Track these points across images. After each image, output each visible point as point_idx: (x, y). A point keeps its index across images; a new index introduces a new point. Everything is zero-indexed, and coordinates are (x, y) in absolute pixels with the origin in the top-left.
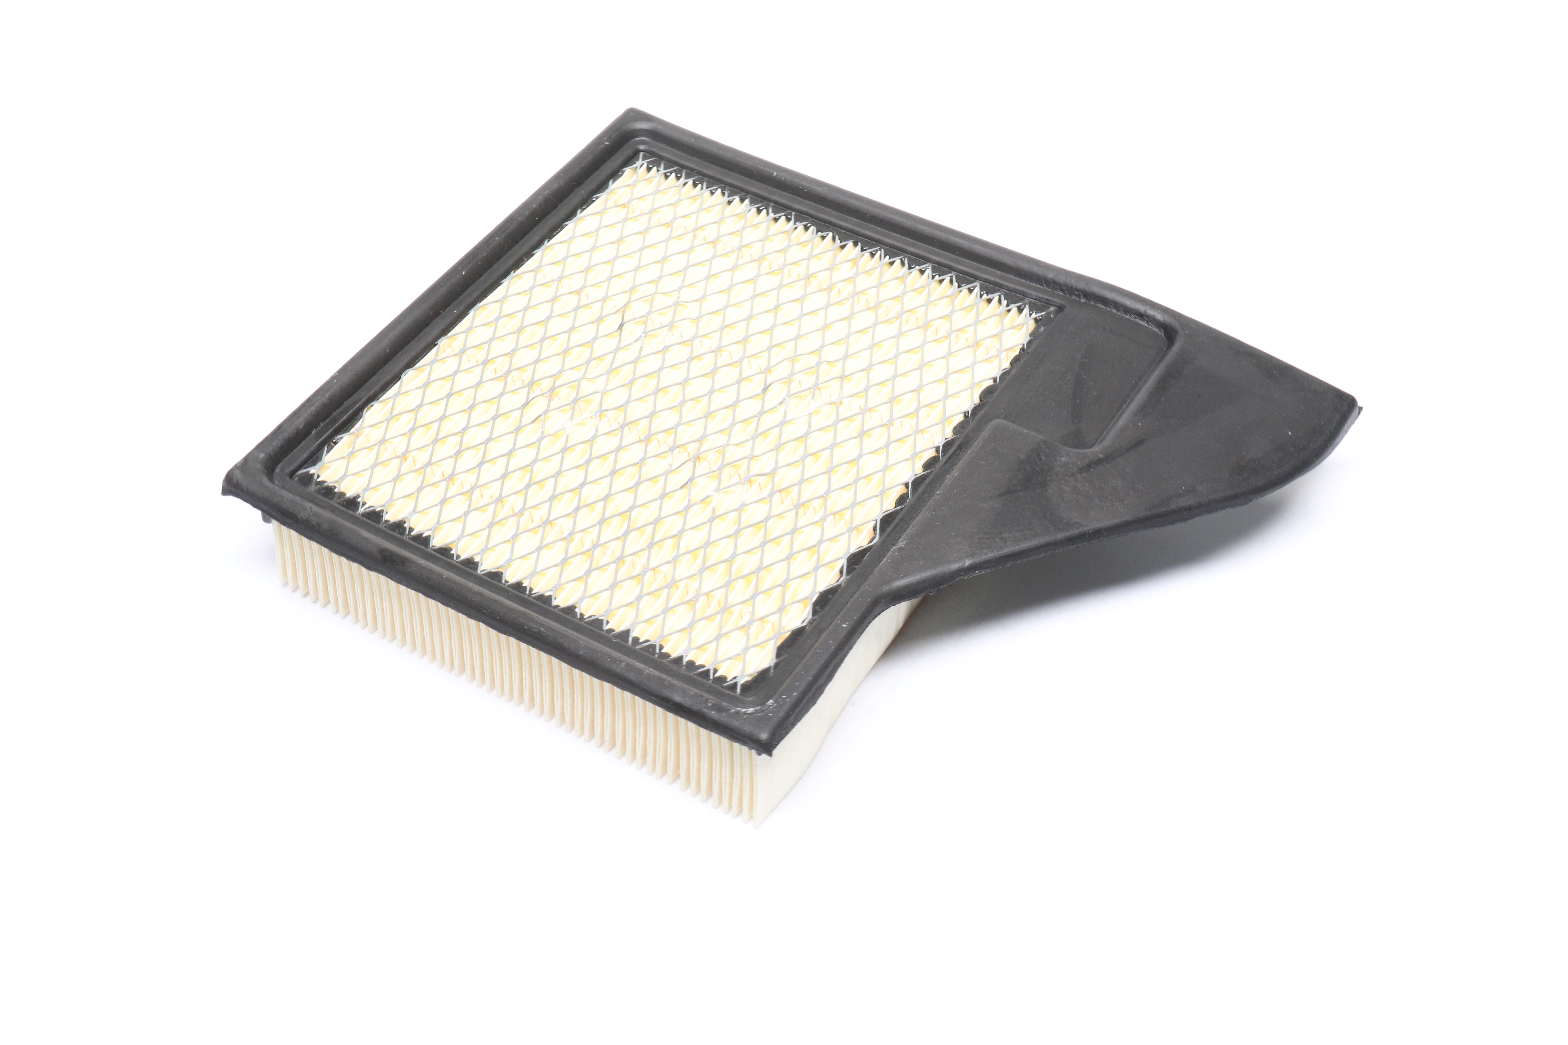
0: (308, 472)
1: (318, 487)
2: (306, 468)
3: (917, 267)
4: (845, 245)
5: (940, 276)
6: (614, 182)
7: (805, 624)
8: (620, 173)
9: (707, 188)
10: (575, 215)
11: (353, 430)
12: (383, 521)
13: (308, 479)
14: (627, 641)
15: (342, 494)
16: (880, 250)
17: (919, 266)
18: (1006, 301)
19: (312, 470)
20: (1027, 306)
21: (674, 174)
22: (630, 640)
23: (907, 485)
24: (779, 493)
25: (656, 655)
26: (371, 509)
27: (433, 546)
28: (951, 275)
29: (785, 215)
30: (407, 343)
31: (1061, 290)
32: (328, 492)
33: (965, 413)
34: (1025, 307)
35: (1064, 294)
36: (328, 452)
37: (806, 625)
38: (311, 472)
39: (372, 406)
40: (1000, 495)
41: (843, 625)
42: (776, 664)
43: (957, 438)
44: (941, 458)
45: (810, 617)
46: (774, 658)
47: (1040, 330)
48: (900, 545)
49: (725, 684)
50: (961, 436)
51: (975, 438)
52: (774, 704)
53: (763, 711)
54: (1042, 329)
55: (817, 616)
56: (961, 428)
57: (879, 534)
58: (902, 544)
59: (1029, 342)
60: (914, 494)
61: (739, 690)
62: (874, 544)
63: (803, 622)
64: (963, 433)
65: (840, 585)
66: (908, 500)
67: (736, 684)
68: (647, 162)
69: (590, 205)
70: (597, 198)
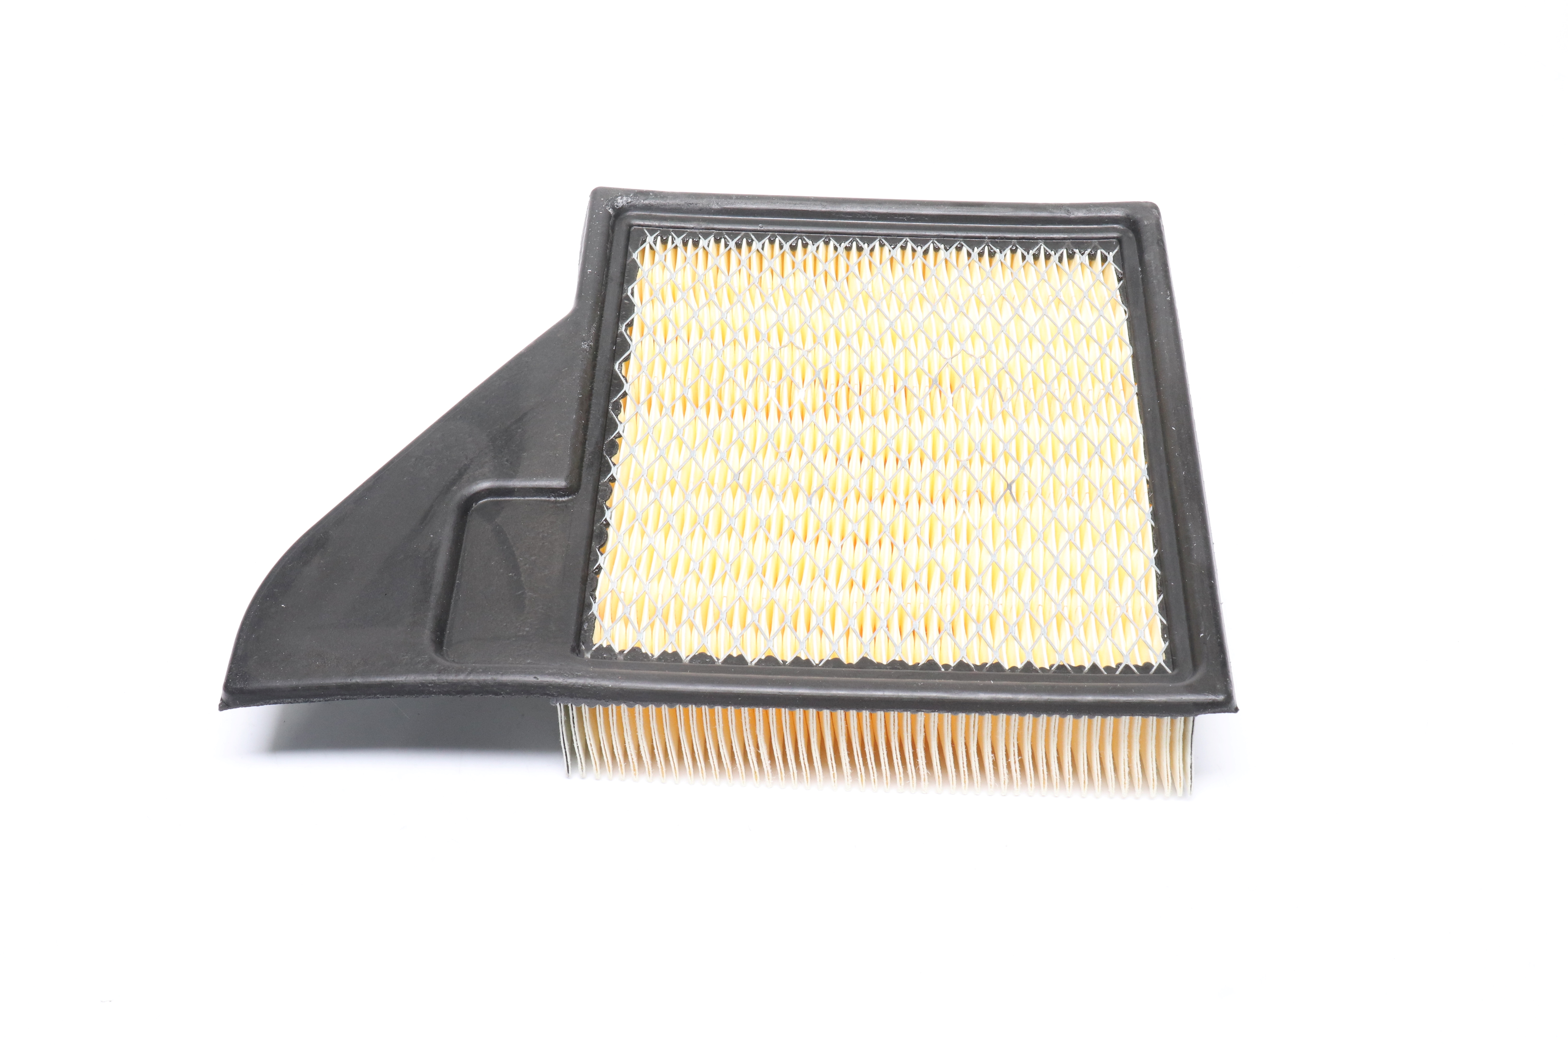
0: (1113, 252)
7: (630, 288)
37: (627, 287)
38: (1111, 252)
41: (590, 271)
42: (631, 255)
43: (602, 479)
44: (605, 454)
45: (629, 294)
46: (636, 259)
47: (587, 624)
48: (585, 344)
49: (659, 232)
50: (599, 481)
51: (583, 475)
52: (605, 207)
53: (609, 201)
54: (585, 626)
55: (624, 295)
56: (605, 490)
57: (616, 372)
58: (585, 346)
59: (590, 606)
60: (609, 415)
61: (646, 231)
62: (616, 363)
63: (632, 290)
64: (598, 485)
65: (622, 323)
66: (610, 407)
67: (652, 235)
68: (1154, 666)
69: (1157, 585)
70: (1159, 597)
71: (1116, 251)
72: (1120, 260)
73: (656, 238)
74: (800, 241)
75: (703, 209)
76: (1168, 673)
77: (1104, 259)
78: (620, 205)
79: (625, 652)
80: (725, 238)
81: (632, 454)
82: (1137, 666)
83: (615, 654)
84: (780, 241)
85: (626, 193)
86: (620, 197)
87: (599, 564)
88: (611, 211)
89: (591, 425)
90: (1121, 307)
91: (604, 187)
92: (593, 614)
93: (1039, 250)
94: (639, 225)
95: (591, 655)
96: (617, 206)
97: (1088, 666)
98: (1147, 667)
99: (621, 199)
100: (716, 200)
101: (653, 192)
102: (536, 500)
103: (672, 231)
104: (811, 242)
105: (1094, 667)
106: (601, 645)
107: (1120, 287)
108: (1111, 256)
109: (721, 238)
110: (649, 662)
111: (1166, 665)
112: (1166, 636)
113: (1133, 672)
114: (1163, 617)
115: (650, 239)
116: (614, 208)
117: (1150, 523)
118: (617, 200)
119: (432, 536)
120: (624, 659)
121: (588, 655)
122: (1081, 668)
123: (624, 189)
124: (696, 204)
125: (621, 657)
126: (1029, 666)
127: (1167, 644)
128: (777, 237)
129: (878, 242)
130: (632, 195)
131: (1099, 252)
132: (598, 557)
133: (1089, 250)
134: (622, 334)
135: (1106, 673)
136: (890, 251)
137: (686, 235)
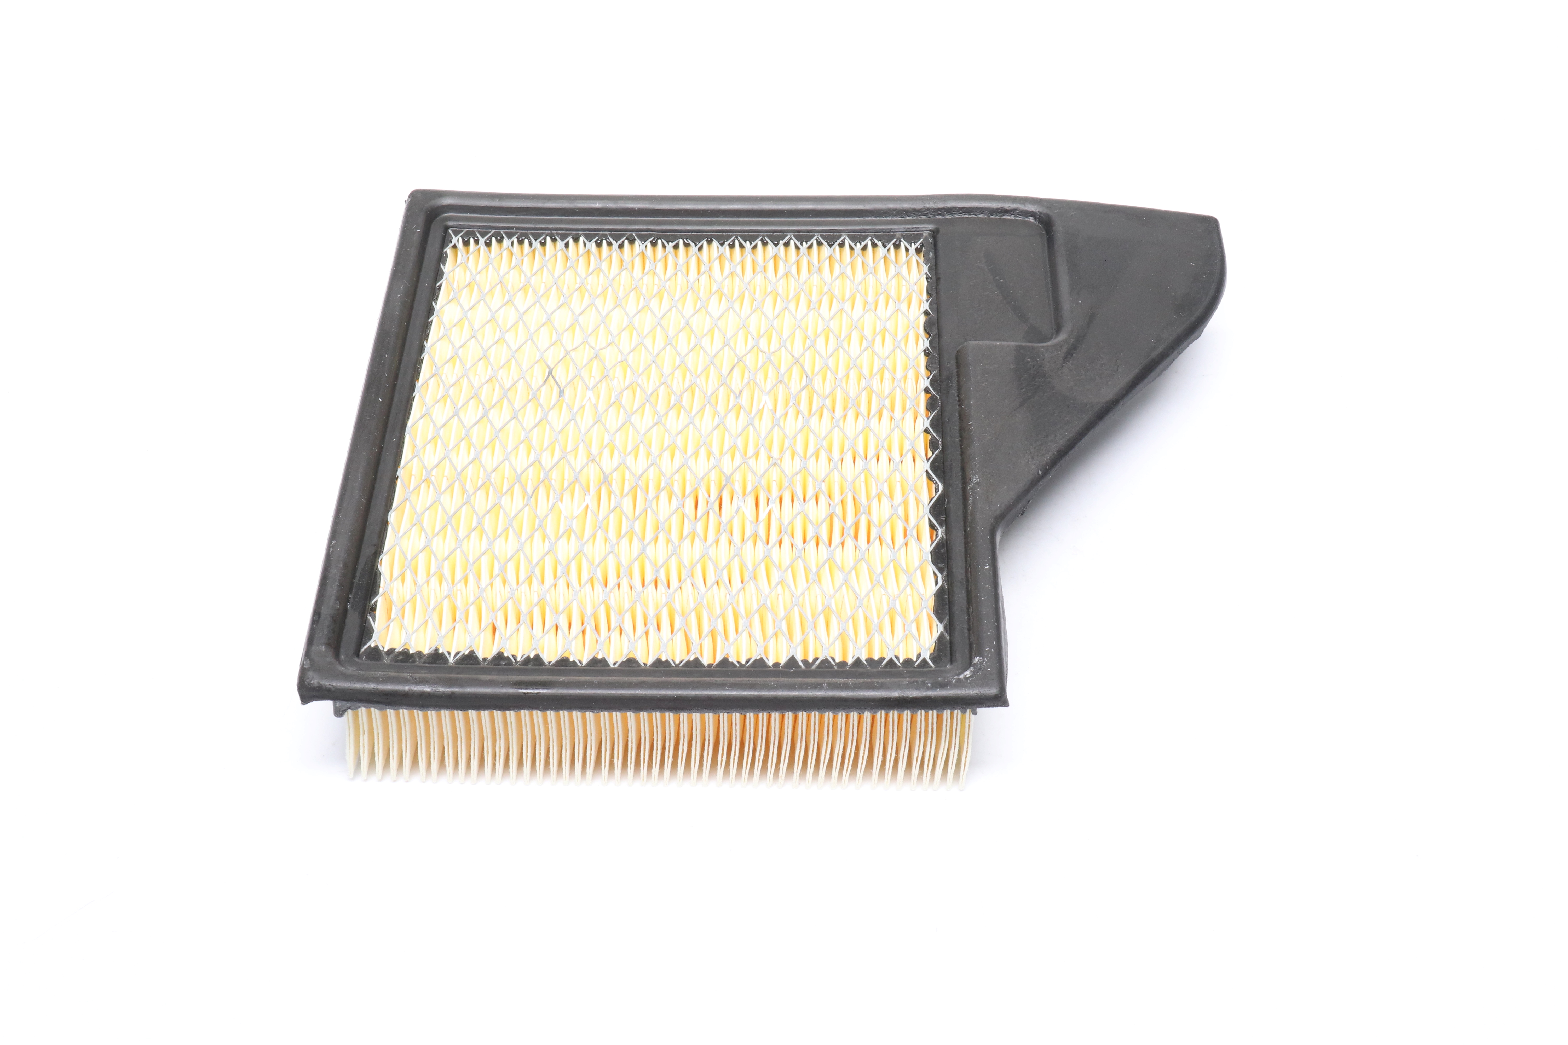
0: (370, 646)
1: (391, 656)
2: (365, 644)
3: (781, 242)
4: (702, 246)
5: (807, 243)
6: (444, 265)
7: (940, 583)
8: (445, 255)
9: (536, 240)
10: (434, 309)
11: (381, 590)
12: (482, 660)
13: (375, 653)
14: (800, 667)
15: (419, 653)
16: (736, 238)
17: (782, 240)
18: (880, 242)
19: (372, 643)
20: (902, 240)
21: (494, 239)
22: (801, 664)
23: (926, 431)
24: (823, 483)
25: (835, 667)
26: (460, 654)
27: (550, 663)
28: (815, 237)
29: (626, 239)
31: (925, 215)
32: (405, 658)
33: (925, 351)
34: (900, 241)
35: (927, 218)
36: (374, 620)
37: (943, 584)
38: (373, 646)
39: (381, 559)
40: (1022, 404)
41: (986, 568)
42: (945, 628)
43: (937, 373)
44: (938, 396)
45: (940, 576)
46: (939, 624)
47: (930, 256)
48: (975, 481)
49: (916, 664)
50: (940, 370)
51: (955, 367)
52: (983, 659)
53: (980, 669)
54: (931, 255)
55: (945, 573)
56: (932, 364)
57: (940, 481)
58: (975, 479)
59: (930, 269)
60: (941, 435)
61: (932, 664)
62: (942, 491)
63: (937, 583)
64: (940, 368)
65: (942, 538)
66: (940, 443)
67: (924, 660)
68: (461, 236)
69: (438, 295)
70: (440, 286)
72: (366, 632)
73: (918, 658)
87: (928, 303)
88: (977, 659)
89: (956, 415)
92: (926, 264)
93: (456, 655)
96: (969, 668)
99: (966, 678)
111: (452, 233)
115: (926, 656)
116: (973, 663)
117: (428, 345)
118: (971, 673)
119: (1080, 302)
132: (929, 308)
134: (941, 525)
137: (882, 664)
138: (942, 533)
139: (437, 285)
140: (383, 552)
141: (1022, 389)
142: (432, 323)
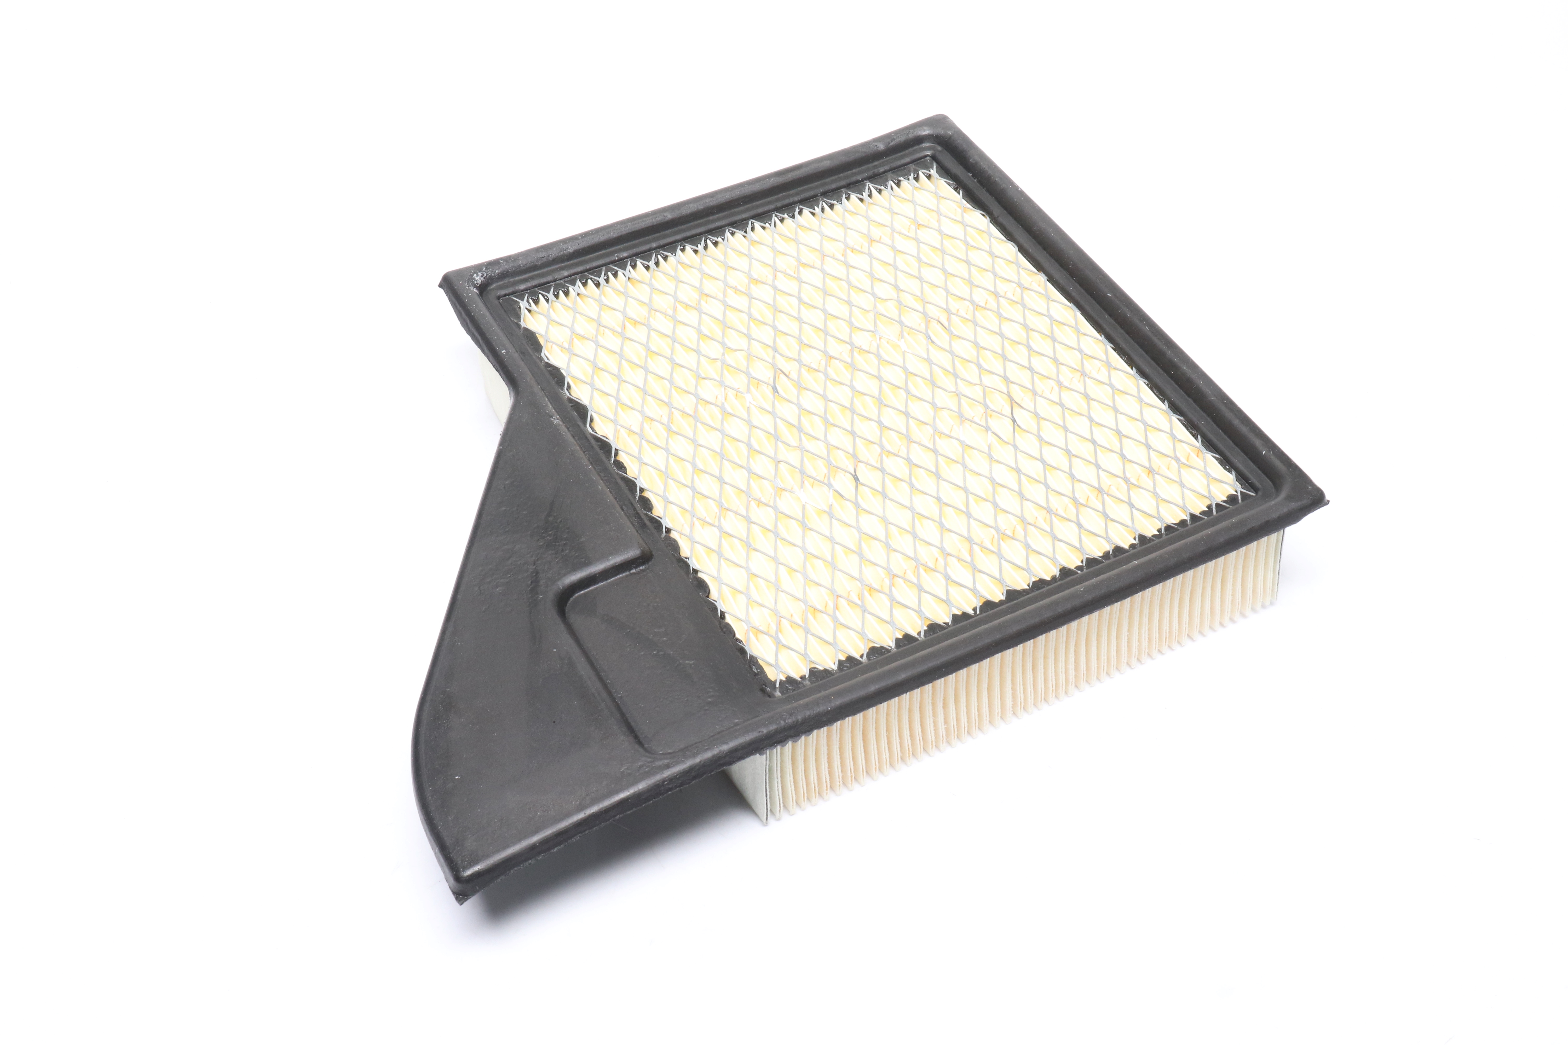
2: (938, 167)
7: (542, 355)
11: (965, 202)
12: (849, 193)
13: (924, 166)
16: (975, 614)
25: (588, 276)
27: (799, 208)
30: (1045, 249)
32: (902, 174)
36: (948, 183)
38: (932, 169)
39: (986, 218)
41: (504, 351)
42: (520, 324)
43: (661, 534)
44: (644, 511)
45: (546, 360)
46: (525, 326)
47: (754, 667)
49: (527, 295)
50: (660, 537)
51: (644, 538)
52: (469, 289)
53: (469, 281)
54: (754, 670)
55: (544, 363)
56: (671, 543)
57: (594, 434)
59: (743, 650)
60: (619, 475)
61: (516, 298)
62: (587, 426)
63: (546, 355)
64: (663, 541)
65: (563, 389)
66: (614, 468)
67: (523, 300)
68: (1237, 495)
69: (1188, 430)
70: (1196, 438)
71: (935, 167)
72: (944, 173)
73: (528, 301)
74: (659, 256)
75: (556, 259)
76: (1253, 496)
77: (929, 177)
78: (479, 282)
79: (807, 676)
80: (591, 279)
81: (667, 502)
82: (1224, 501)
83: (800, 683)
84: (642, 263)
85: (478, 268)
86: (475, 275)
87: (721, 611)
88: (475, 290)
89: (613, 490)
90: (975, 212)
91: (454, 271)
92: (751, 656)
93: (869, 189)
94: (505, 295)
95: (780, 692)
96: (478, 284)
97: (1187, 518)
98: (1232, 499)
99: (477, 276)
100: (565, 245)
101: (501, 259)
102: (620, 578)
103: (539, 289)
104: (670, 254)
105: (1193, 517)
106: (781, 681)
107: (963, 196)
108: (933, 172)
109: (587, 280)
110: (834, 677)
111: (1246, 490)
112: (1227, 467)
113: (1226, 508)
114: (1213, 453)
115: (523, 304)
116: (475, 287)
117: (1142, 381)
118: (474, 279)
119: (555, 650)
120: (811, 683)
121: (778, 694)
122: (1183, 523)
123: (472, 266)
124: (548, 256)
125: (807, 683)
126: (1142, 539)
127: (1233, 473)
128: (637, 260)
129: (728, 233)
130: (484, 269)
131: (920, 173)
132: (715, 605)
133: (912, 174)
134: (570, 398)
135: (1206, 518)
136: (744, 236)
137: (553, 288)
138: (565, 393)
139: (1199, 437)
140: (991, 223)
141: (561, 521)
142: (1163, 402)
